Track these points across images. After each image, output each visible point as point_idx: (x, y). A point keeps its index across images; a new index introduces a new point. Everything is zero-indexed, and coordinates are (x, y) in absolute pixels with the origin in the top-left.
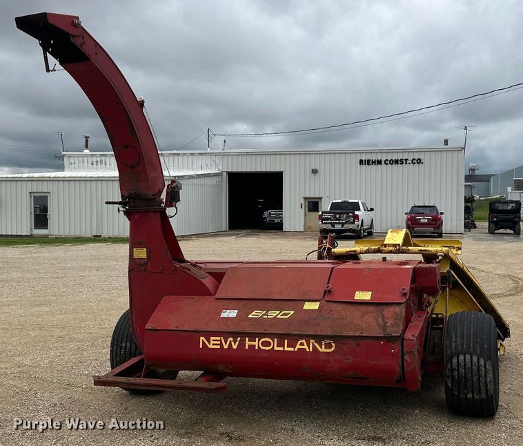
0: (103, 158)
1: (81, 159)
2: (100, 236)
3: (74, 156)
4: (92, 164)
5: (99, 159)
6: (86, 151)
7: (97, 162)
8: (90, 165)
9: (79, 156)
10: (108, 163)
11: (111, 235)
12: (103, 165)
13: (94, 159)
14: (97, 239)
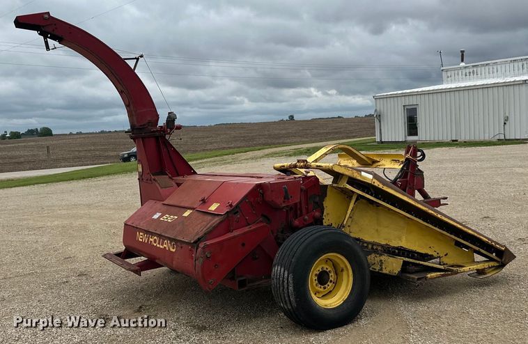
0: (475, 69)
1: (456, 72)
2: (456, 141)
3: (451, 70)
4: (466, 75)
5: (471, 71)
6: (463, 64)
7: (470, 73)
8: (464, 76)
9: (455, 69)
10: (479, 73)
11: (467, 139)
12: (475, 75)
13: (467, 71)
14: (454, 143)
